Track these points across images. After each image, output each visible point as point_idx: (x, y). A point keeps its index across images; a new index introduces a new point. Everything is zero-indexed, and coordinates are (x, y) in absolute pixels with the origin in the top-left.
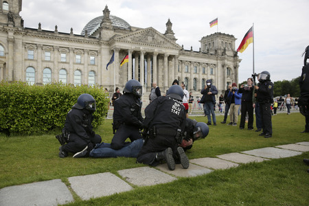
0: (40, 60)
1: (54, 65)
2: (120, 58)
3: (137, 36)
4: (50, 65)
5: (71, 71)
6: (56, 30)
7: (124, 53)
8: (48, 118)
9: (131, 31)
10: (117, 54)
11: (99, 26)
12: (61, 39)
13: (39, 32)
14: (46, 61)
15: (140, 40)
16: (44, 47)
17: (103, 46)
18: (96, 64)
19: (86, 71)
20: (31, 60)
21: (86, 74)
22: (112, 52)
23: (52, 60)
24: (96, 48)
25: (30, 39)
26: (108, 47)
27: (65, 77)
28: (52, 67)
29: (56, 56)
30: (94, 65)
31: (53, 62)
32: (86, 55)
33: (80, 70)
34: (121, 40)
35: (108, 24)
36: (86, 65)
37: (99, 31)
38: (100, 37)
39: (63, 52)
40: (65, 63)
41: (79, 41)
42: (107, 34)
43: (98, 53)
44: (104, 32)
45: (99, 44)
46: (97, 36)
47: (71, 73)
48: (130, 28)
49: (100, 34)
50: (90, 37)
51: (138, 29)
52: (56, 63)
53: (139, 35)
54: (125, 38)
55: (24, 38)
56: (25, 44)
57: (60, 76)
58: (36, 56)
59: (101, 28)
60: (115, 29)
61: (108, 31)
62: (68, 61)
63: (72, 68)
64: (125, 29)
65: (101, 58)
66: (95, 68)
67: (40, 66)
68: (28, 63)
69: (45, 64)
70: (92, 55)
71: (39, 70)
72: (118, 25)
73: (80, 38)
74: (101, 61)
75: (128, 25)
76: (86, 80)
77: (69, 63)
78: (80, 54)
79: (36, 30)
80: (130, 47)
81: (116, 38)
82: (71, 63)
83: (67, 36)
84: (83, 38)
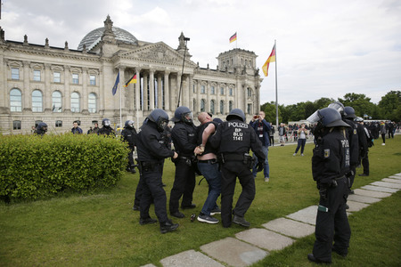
0: (27, 81)
1: (46, 86)
2: (126, 78)
3: (145, 51)
4: (41, 86)
5: (67, 93)
6: (47, 44)
7: (130, 71)
8: (57, 178)
9: (138, 46)
10: (122, 73)
11: (100, 39)
12: (53, 55)
13: (25, 46)
14: (35, 82)
15: (148, 57)
16: (32, 65)
17: (105, 64)
18: (97, 84)
19: (85, 93)
20: (16, 80)
21: (85, 97)
22: (116, 70)
23: (43, 80)
24: (97, 65)
25: (13, 55)
26: (111, 65)
27: (59, 100)
28: (43, 89)
29: (48, 75)
30: (95, 85)
31: (44, 83)
32: (85, 74)
33: (77, 92)
34: (126, 56)
35: (110, 37)
36: (85, 85)
37: (100, 45)
38: (101, 52)
39: (56, 71)
40: (60, 83)
41: (76, 58)
42: (110, 50)
43: (99, 71)
44: (106, 47)
45: (100, 61)
46: (98, 52)
47: (67, 96)
48: (137, 42)
49: (101, 49)
50: (89, 53)
51: (146, 44)
52: (48, 84)
53: (148, 51)
54: (132, 55)
55: (6, 53)
56: (6, 61)
57: (54, 100)
58: (22, 75)
59: (102, 42)
60: (120, 43)
61: (111, 46)
62: (62, 81)
63: (67, 89)
64: (131, 44)
65: (103, 77)
66: (96, 90)
67: (28, 88)
68: (12, 84)
69: (34, 86)
70: (92, 74)
71: (27, 93)
72: (122, 38)
73: (77, 54)
74: (103, 81)
75: (135, 38)
76: (85, 104)
77: (64, 84)
78: (77, 73)
79: (21, 43)
80: (138, 65)
81: (120, 55)
82: (66, 84)
83: (61, 51)
84: (80, 54)
